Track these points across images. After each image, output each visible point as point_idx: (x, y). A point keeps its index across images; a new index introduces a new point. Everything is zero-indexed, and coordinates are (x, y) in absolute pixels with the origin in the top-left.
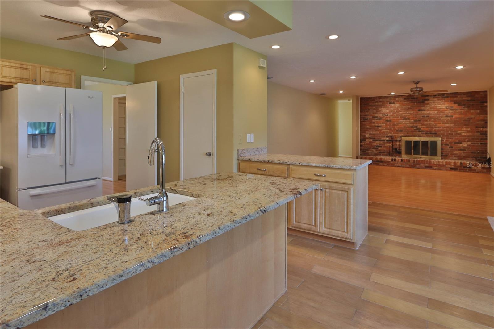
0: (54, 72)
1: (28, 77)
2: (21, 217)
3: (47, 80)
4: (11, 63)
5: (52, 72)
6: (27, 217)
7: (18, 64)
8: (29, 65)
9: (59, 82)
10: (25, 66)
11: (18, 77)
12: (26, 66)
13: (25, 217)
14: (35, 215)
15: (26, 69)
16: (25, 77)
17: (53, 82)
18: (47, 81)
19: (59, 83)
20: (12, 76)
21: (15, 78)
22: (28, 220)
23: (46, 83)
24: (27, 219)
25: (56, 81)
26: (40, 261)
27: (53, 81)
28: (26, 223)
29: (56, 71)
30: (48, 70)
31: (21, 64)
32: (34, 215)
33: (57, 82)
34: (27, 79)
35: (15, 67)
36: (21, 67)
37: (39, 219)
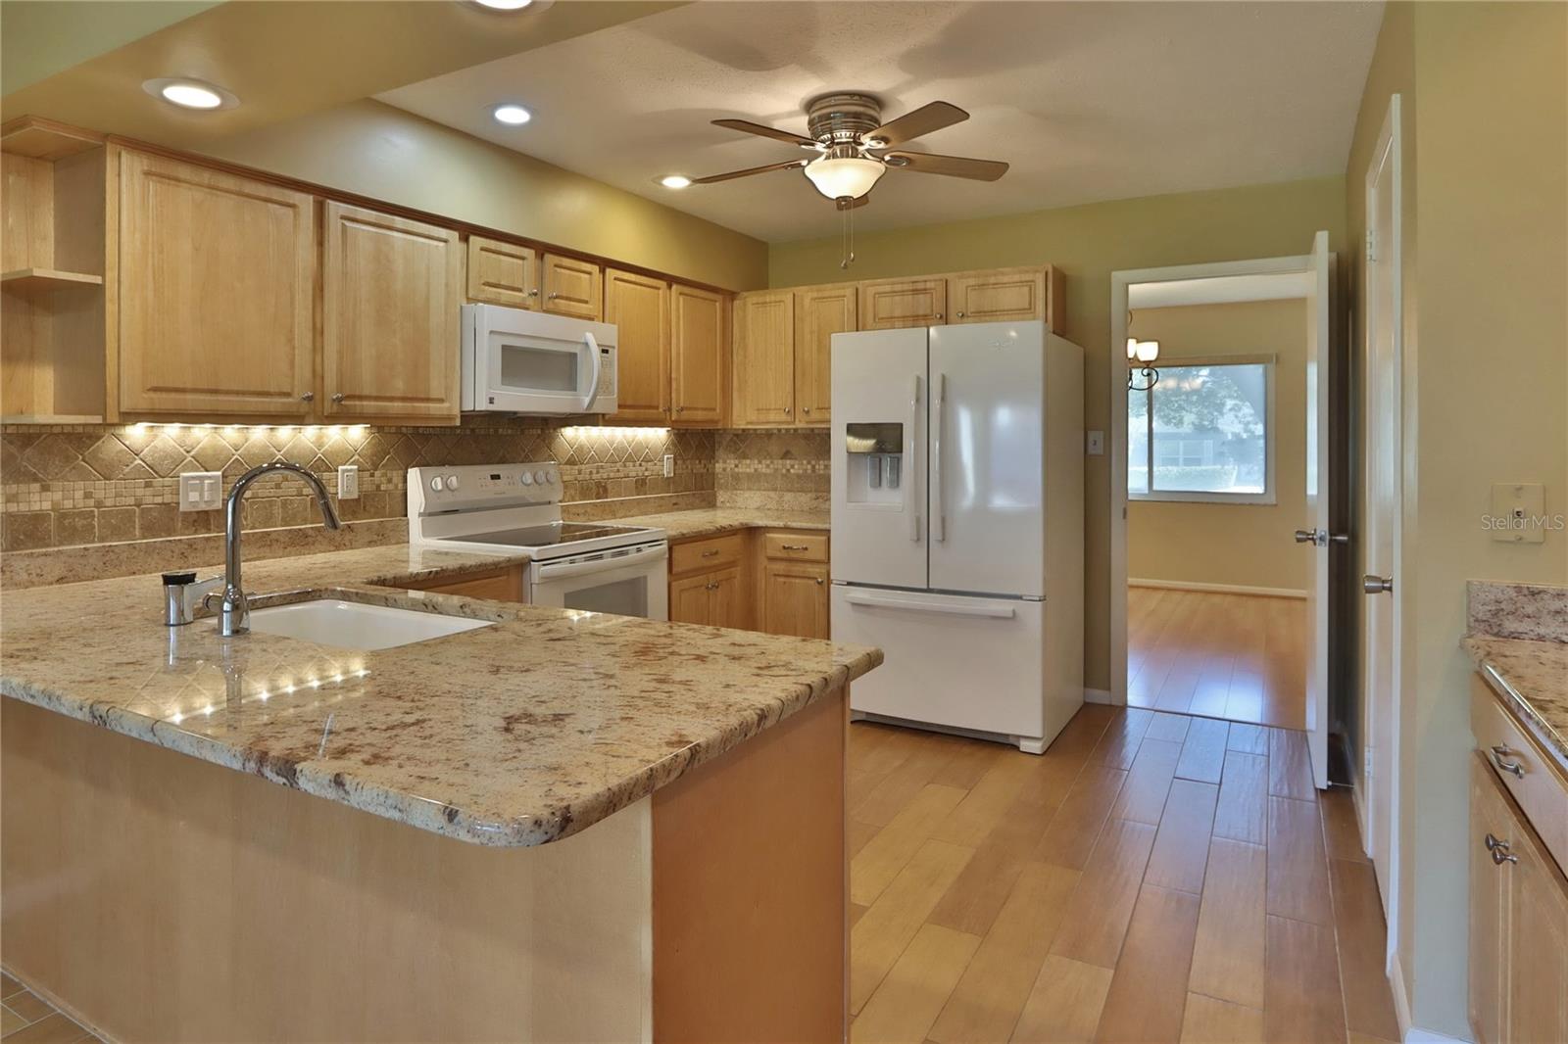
0: (988, 285)
1: (928, 312)
3: (972, 308)
4: (893, 284)
5: (983, 285)
7: (908, 283)
8: (930, 281)
9: (1002, 308)
10: (920, 286)
11: (908, 314)
12: (923, 284)
15: (925, 291)
16: (921, 312)
17: (985, 312)
18: (972, 310)
19: (1000, 311)
20: (896, 315)
21: (904, 317)
23: (968, 317)
25: (994, 309)
27: (986, 309)
29: (992, 280)
30: (972, 282)
31: (913, 282)
33: (996, 311)
34: (925, 317)
35: (903, 292)
36: (913, 290)
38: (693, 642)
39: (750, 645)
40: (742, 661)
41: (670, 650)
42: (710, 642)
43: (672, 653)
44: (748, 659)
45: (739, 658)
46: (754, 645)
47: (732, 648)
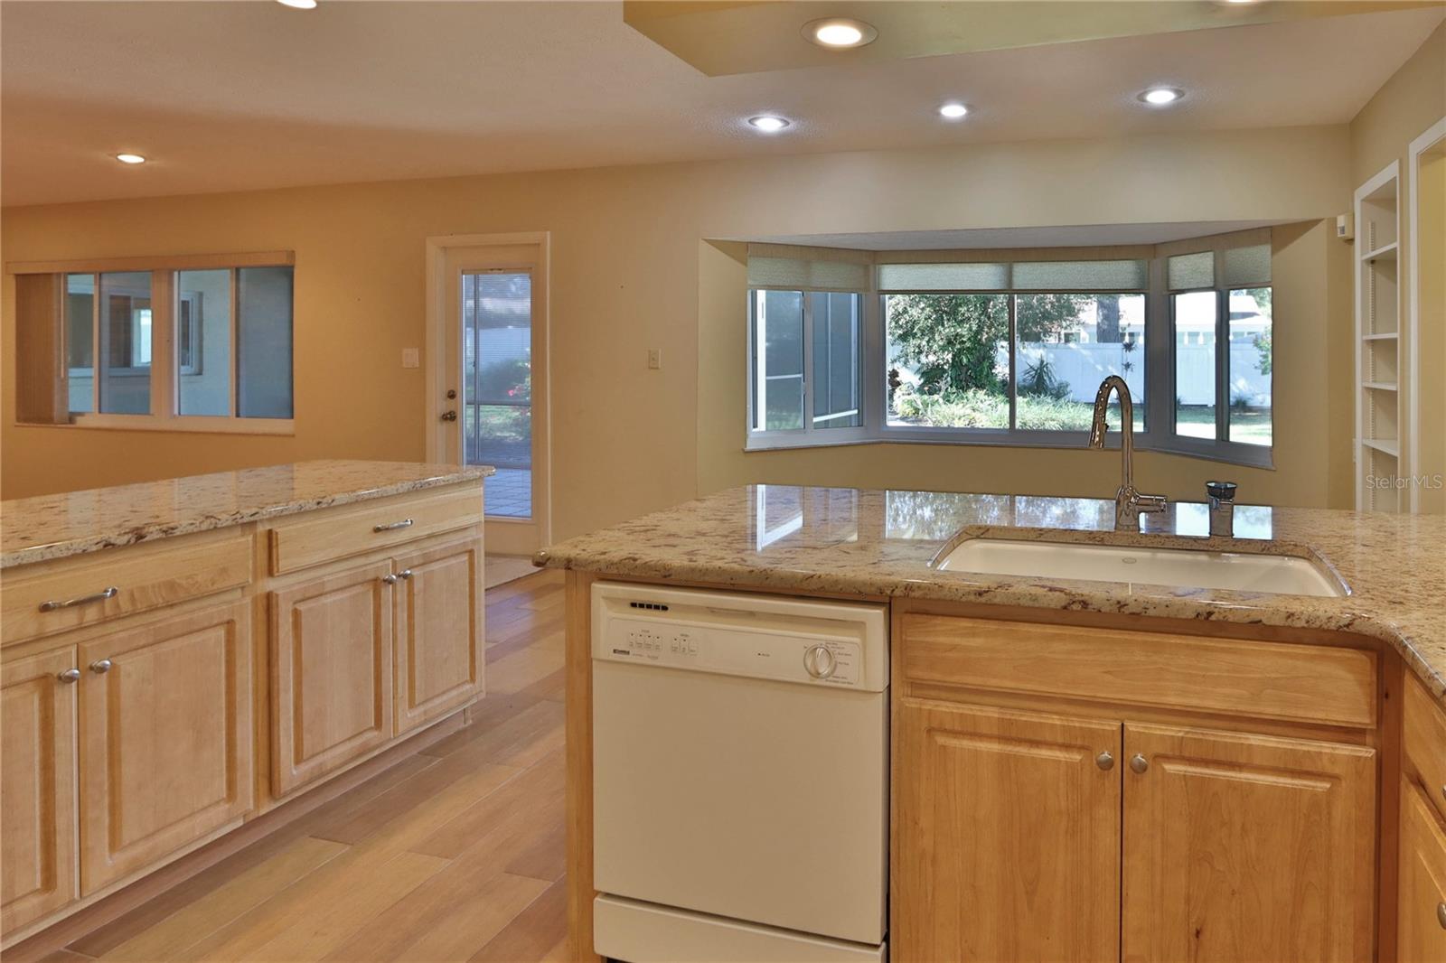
2: (1402, 600)
6: (1388, 595)
13: (1391, 597)
14: (1367, 595)
22: (1385, 587)
24: (1389, 589)
26: (1379, 531)
28: (1390, 579)
32: (1370, 596)
37: (1362, 580)
38: (714, 546)
39: (659, 546)
40: (667, 533)
41: (729, 539)
42: (696, 547)
43: (727, 536)
44: (662, 535)
45: (669, 535)
46: (654, 546)
47: (675, 543)
